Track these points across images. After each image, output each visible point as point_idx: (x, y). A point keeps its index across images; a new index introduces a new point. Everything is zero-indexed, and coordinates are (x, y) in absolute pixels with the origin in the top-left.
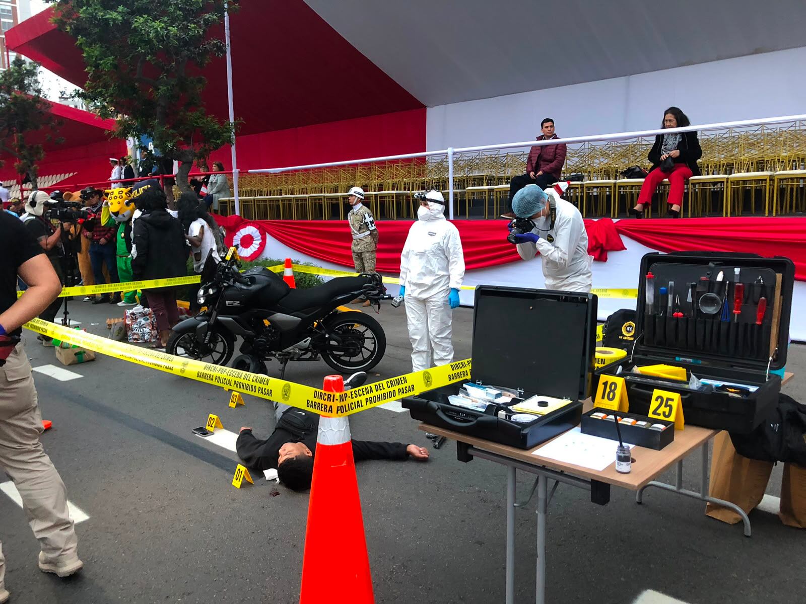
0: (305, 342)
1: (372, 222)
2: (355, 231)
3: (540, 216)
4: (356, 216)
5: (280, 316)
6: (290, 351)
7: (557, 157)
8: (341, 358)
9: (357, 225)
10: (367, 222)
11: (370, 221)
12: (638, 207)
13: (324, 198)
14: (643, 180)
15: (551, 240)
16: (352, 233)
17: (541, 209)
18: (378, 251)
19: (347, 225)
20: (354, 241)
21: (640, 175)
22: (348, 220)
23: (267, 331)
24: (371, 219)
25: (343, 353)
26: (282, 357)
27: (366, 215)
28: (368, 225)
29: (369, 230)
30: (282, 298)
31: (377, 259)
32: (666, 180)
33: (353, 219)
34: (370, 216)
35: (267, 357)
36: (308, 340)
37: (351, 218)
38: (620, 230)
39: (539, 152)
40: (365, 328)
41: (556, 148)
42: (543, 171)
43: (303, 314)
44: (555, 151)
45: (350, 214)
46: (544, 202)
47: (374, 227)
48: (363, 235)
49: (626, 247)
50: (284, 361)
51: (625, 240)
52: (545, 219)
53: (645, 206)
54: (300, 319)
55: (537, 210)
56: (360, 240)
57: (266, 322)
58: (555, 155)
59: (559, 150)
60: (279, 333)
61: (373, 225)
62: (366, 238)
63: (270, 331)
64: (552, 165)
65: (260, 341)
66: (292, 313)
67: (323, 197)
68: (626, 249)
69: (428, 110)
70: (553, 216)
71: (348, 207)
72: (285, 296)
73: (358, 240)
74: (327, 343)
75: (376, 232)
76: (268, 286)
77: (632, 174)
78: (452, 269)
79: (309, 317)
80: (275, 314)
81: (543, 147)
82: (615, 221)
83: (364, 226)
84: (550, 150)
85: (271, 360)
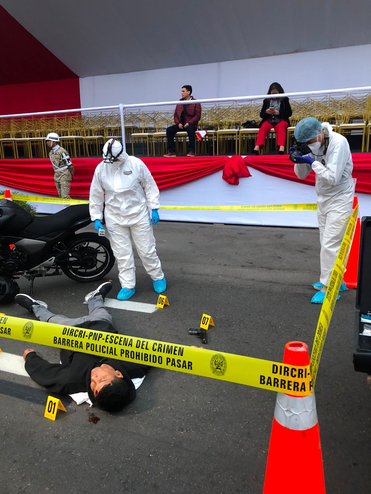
0: (50, 261)
1: (68, 160)
2: (55, 166)
3: (317, 141)
4: (55, 155)
5: (26, 241)
6: (36, 270)
7: (196, 114)
8: (78, 270)
9: (57, 162)
10: (65, 160)
11: (67, 159)
12: (257, 148)
13: (15, 142)
14: (258, 129)
15: (324, 163)
16: (54, 168)
17: (318, 135)
18: (73, 181)
19: (49, 162)
20: (56, 174)
21: (254, 126)
22: (49, 158)
23: (14, 254)
24: (68, 157)
25: (79, 267)
26: (29, 275)
27: (64, 154)
28: (66, 162)
29: (67, 165)
30: (27, 226)
31: (71, 187)
32: (273, 129)
33: (53, 158)
34: (66, 155)
35: (15, 276)
36: (53, 259)
37: (52, 157)
38: (248, 163)
39: (182, 110)
40: (98, 245)
41: (195, 107)
42: (189, 123)
43: (48, 238)
44: (195, 109)
45: (50, 153)
46: (320, 130)
47: (71, 163)
48: (62, 169)
49: (251, 174)
50: (31, 278)
51: (251, 170)
52: (320, 145)
53: (261, 147)
54: (46, 242)
55: (314, 136)
56: (60, 172)
57: (13, 247)
58: (195, 112)
59: (197, 108)
60: (26, 256)
61: (70, 161)
62: (65, 171)
63: (17, 254)
64: (194, 119)
65: (10, 263)
66: (37, 238)
67: (13, 141)
68: (251, 176)
69: (80, 79)
70: (327, 144)
71: (49, 149)
72: (30, 223)
73: (59, 173)
74: (67, 260)
75: (72, 167)
76: (14, 216)
77: (249, 126)
78: (149, 194)
79: (53, 239)
80: (22, 239)
81: (185, 106)
82: (243, 157)
83: (62, 163)
84: (191, 108)
85: (19, 278)
